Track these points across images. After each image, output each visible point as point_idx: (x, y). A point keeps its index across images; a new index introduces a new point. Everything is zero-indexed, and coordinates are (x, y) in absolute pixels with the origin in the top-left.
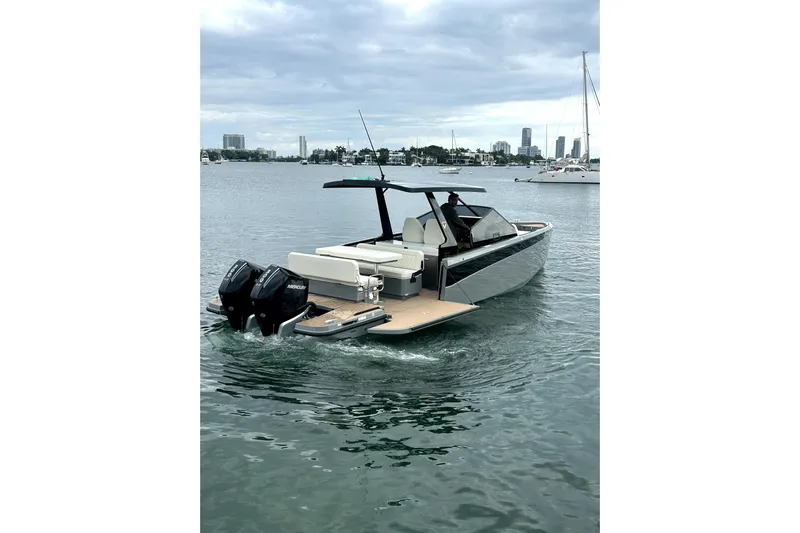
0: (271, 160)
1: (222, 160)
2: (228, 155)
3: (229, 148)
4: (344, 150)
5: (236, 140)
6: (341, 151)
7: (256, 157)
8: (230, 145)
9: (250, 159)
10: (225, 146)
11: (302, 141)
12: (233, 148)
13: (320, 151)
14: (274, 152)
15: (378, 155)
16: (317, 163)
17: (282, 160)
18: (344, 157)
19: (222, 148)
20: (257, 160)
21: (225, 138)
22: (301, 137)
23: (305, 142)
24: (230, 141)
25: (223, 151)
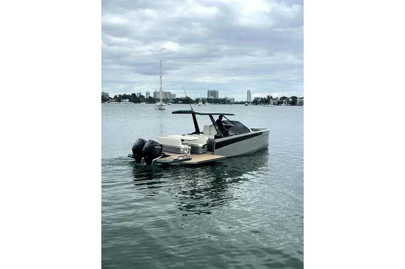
0: (231, 104)
1: (207, 104)
2: (210, 101)
3: (210, 97)
4: (271, 97)
5: (214, 93)
6: (269, 98)
7: (224, 101)
8: (211, 96)
9: (221, 103)
10: (208, 96)
11: (249, 93)
12: (213, 97)
13: (258, 98)
14: (234, 99)
15: (291, 100)
16: (256, 104)
17: (237, 103)
18: (271, 101)
19: (207, 97)
20: (225, 103)
21: (208, 92)
22: (248, 91)
23: (250, 94)
24: (211, 93)
25: (207, 99)
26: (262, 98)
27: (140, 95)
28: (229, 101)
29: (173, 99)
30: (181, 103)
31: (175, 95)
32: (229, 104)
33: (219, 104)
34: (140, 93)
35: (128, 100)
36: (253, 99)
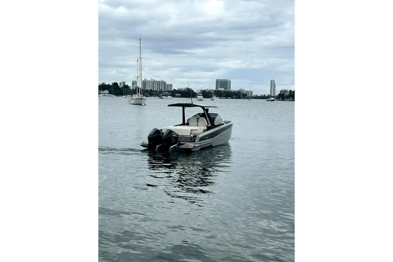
0: (248, 98)
1: (215, 97)
2: (219, 94)
3: (219, 89)
5: (224, 83)
7: (239, 95)
8: (221, 87)
9: (234, 97)
10: (216, 89)
11: (273, 85)
12: (223, 89)
13: (285, 91)
14: (252, 92)
16: (283, 100)
17: (257, 97)
19: (214, 89)
20: (239, 97)
21: (217, 82)
22: (271, 81)
23: (275, 85)
24: (221, 84)
25: (215, 91)
26: (291, 91)
27: (124, 85)
28: (246, 95)
29: (169, 91)
30: (179, 97)
31: (171, 85)
32: (245, 98)
33: (232, 98)
34: (124, 83)
35: (107, 91)
36: (279, 93)
